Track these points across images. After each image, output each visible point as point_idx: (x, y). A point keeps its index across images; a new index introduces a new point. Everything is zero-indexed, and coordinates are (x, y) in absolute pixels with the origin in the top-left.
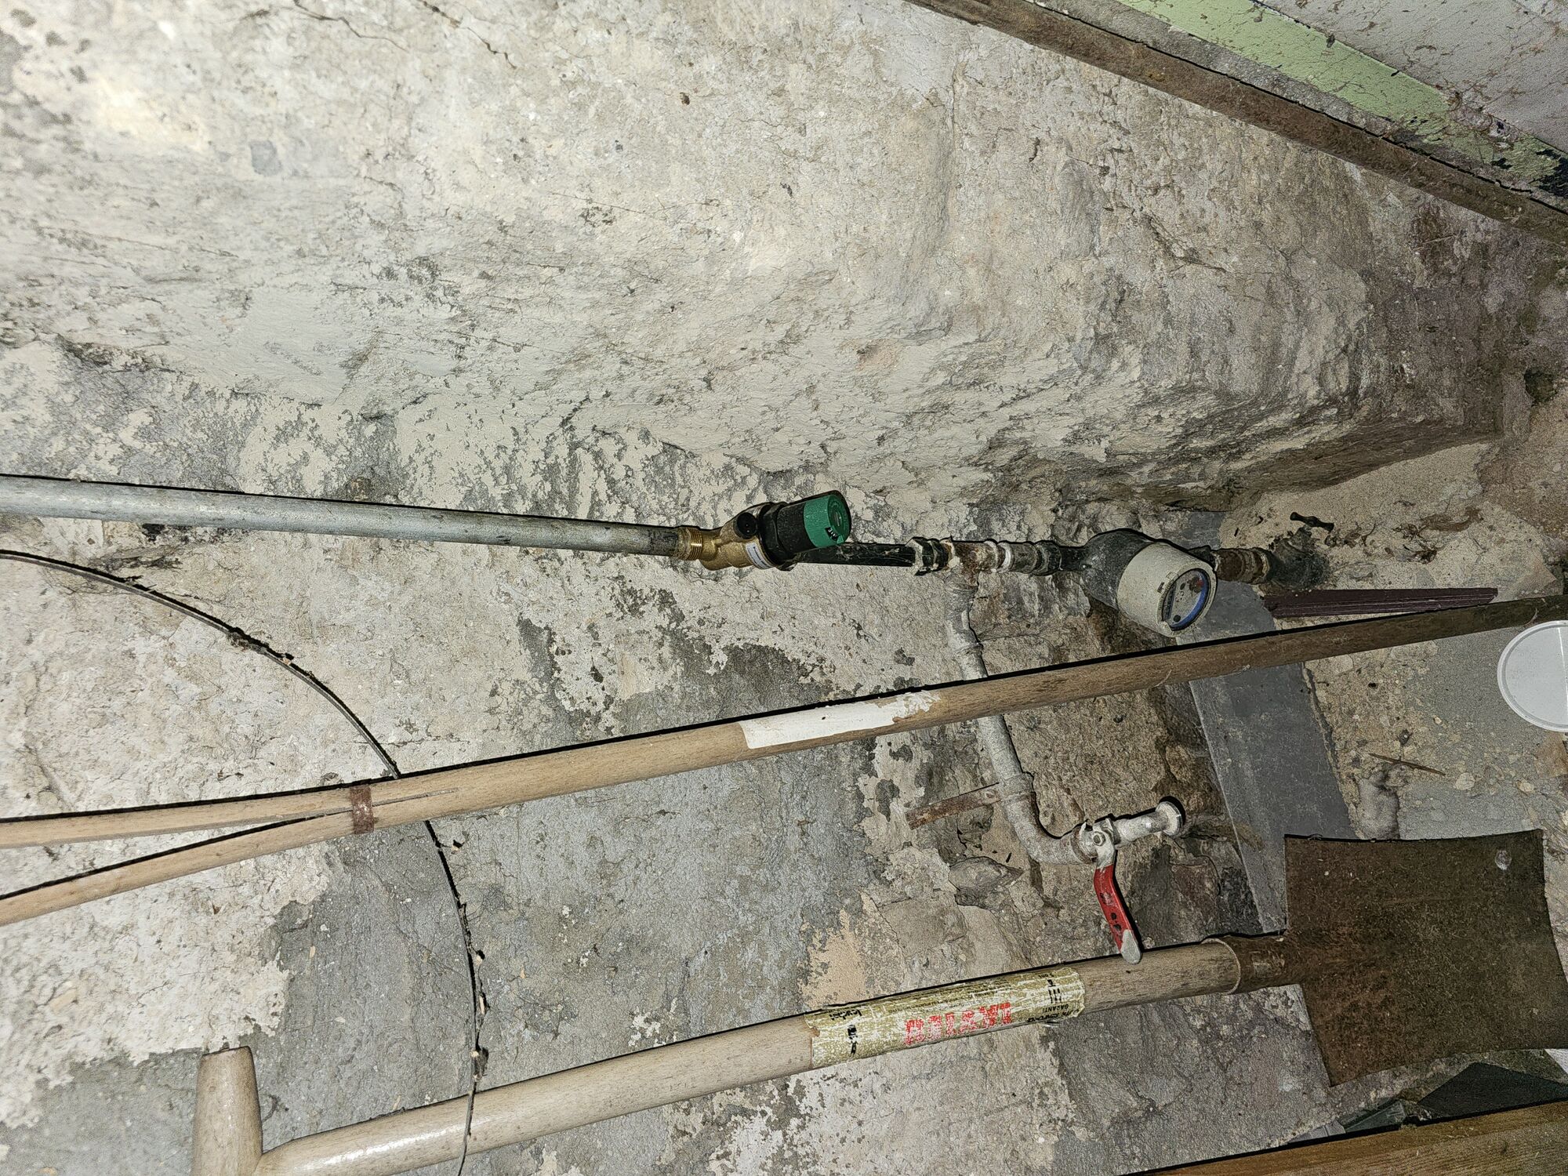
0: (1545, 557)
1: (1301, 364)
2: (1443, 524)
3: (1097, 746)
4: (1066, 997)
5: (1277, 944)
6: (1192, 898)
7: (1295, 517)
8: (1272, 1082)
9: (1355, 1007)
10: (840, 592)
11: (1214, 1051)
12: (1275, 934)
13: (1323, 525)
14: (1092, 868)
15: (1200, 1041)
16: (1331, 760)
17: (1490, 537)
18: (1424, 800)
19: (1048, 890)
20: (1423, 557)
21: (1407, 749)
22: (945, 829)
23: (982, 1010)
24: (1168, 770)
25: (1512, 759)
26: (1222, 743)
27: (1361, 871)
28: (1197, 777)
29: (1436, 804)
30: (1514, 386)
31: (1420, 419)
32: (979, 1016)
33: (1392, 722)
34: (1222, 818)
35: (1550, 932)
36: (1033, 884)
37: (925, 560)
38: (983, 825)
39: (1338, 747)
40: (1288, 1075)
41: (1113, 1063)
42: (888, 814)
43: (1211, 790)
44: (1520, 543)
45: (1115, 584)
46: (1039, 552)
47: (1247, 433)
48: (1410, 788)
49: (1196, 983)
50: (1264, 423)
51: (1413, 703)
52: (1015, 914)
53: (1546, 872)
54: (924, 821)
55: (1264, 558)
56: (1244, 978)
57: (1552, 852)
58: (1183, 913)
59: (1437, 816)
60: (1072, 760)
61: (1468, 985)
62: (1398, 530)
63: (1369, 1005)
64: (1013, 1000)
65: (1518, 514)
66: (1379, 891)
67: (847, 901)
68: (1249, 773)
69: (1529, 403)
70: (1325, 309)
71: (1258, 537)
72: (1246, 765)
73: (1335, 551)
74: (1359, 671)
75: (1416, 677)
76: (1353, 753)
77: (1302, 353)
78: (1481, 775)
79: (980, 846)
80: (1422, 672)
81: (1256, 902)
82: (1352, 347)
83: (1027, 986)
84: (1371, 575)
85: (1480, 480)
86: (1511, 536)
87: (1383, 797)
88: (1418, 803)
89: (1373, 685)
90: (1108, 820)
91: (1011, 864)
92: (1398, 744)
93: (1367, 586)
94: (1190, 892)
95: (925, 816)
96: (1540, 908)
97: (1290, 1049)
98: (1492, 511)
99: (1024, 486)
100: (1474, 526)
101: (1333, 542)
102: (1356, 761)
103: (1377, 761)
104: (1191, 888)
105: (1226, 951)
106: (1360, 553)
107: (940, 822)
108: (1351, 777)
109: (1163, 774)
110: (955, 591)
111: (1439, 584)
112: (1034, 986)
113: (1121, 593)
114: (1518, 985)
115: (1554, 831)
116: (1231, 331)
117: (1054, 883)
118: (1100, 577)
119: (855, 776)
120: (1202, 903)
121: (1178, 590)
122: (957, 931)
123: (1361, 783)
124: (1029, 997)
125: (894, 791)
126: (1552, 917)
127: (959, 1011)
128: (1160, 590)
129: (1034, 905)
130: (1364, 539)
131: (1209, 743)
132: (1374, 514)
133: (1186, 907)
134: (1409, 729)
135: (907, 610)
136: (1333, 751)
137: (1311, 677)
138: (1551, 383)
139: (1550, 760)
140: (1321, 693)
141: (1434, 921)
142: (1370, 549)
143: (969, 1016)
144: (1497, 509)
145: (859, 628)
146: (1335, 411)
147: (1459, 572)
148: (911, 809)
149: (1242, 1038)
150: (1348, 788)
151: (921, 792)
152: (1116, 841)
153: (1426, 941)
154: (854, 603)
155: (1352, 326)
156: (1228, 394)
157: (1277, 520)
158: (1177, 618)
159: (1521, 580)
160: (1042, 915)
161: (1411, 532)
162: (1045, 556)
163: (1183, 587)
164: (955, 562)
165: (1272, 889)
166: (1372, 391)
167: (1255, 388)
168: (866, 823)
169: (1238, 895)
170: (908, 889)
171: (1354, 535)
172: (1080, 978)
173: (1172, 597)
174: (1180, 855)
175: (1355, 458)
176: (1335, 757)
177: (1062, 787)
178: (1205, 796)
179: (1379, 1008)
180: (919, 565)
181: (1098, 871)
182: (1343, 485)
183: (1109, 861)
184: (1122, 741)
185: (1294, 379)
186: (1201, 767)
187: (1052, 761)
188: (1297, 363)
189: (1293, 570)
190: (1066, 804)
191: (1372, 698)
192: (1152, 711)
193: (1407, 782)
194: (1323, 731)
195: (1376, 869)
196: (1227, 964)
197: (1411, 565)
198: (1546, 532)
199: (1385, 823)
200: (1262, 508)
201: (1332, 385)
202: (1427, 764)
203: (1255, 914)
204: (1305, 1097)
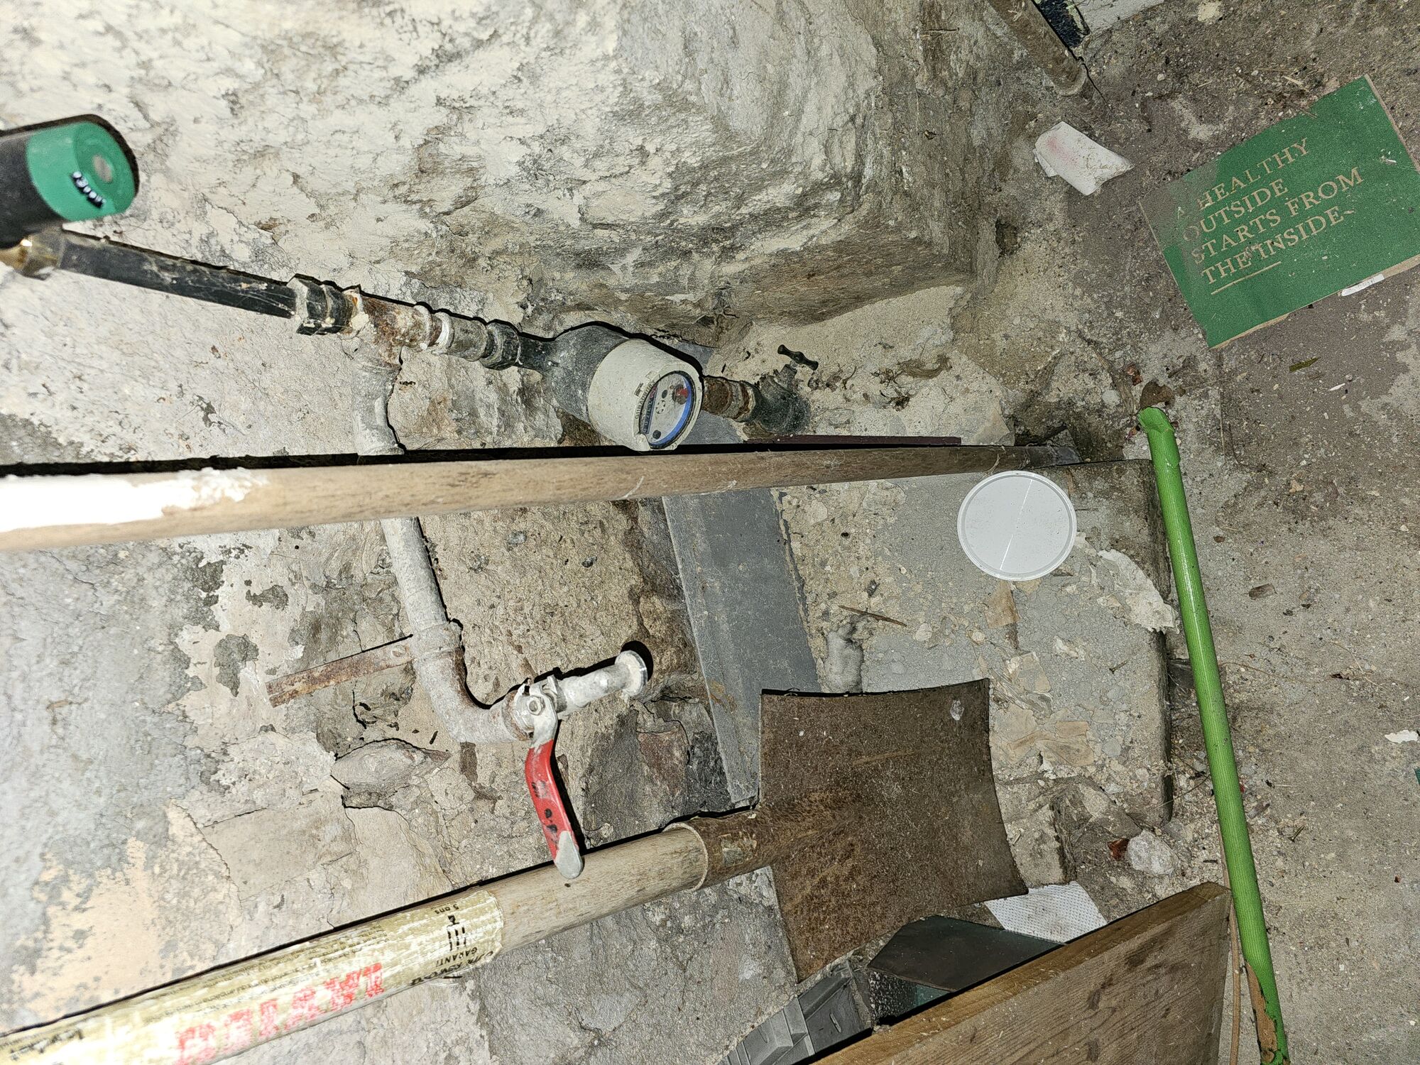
0: (1003, 409)
1: (808, 121)
2: (915, 369)
3: (560, 595)
4: (472, 938)
5: (749, 823)
6: (659, 769)
7: (783, 350)
8: (733, 971)
9: (823, 882)
10: (178, 353)
11: (674, 948)
12: (746, 808)
13: (809, 363)
14: (527, 745)
15: (659, 941)
16: (802, 613)
17: (957, 386)
18: (886, 652)
19: (483, 777)
20: (898, 404)
21: (874, 600)
22: (334, 703)
23: (329, 984)
24: (641, 624)
25: (966, 608)
26: (699, 594)
27: (835, 728)
28: (672, 632)
29: (896, 656)
30: (988, 233)
31: (913, 235)
32: (323, 996)
33: (861, 572)
34: (695, 676)
35: (992, 780)
36: (464, 769)
37: (311, 309)
38: (400, 697)
39: (809, 600)
40: (749, 960)
41: (552, 989)
42: (235, 687)
43: (685, 645)
44: (982, 394)
45: (585, 386)
46: (490, 334)
47: (744, 210)
48: (874, 640)
49: (654, 886)
50: (762, 196)
51: (881, 553)
52: (434, 812)
53: (991, 722)
54: (294, 694)
55: (750, 392)
56: (712, 869)
57: (997, 701)
58: (648, 788)
59: (898, 668)
60: (527, 610)
61: (926, 843)
62: (876, 374)
63: (837, 878)
64: (388, 957)
65: (982, 366)
66: (850, 750)
67: (140, 825)
68: (725, 627)
69: (997, 253)
70: (836, 59)
71: (746, 371)
72: (721, 618)
73: (817, 395)
74: (833, 520)
75: (886, 525)
76: (823, 606)
77: (810, 108)
78: (938, 625)
79: (396, 725)
80: (891, 520)
81: (726, 769)
82: (859, 121)
83: (413, 931)
84: (848, 422)
85: (952, 327)
86: (975, 386)
87: (850, 651)
88: (881, 655)
89: (845, 535)
90: (551, 679)
91: (436, 746)
92: (866, 594)
93: (845, 433)
94: (657, 764)
95: (298, 686)
96: (985, 757)
97: (751, 930)
98: (960, 361)
99: (482, 262)
100: (943, 373)
101: (815, 384)
102: (826, 614)
103: (845, 613)
104: (659, 758)
105: (691, 838)
106: (840, 399)
107: (325, 694)
108: (820, 631)
109: (635, 627)
110: (364, 368)
111: (910, 432)
112: (425, 930)
113: (593, 397)
114: (966, 836)
115: (1000, 679)
116: (734, 42)
117: (492, 767)
118: (569, 380)
119: (174, 629)
120: (669, 775)
121: (659, 397)
122: (339, 847)
123: (830, 636)
124: (414, 948)
125: (247, 650)
126: (994, 764)
127: (285, 996)
128: (638, 392)
129: (461, 799)
130: (845, 382)
131: (686, 593)
132: (855, 355)
133: (652, 781)
134: (877, 580)
135: (298, 396)
136: (804, 604)
137: (787, 528)
138: (1015, 236)
139: (999, 610)
140: (796, 545)
141: (897, 778)
142: (849, 393)
143: (305, 998)
144: (964, 358)
145: (209, 409)
146: (837, 195)
147: (928, 420)
148: (279, 675)
149: (704, 927)
150: (816, 643)
151: (299, 651)
152: (561, 708)
153: (890, 800)
154: (204, 373)
155: (861, 92)
156: (727, 129)
157: (765, 356)
158: (657, 434)
159: (981, 430)
160: (471, 810)
161: (888, 377)
162: (499, 341)
163: (664, 394)
164: (360, 320)
165: (742, 753)
166: (873, 186)
167: (758, 131)
168: (191, 701)
169: (706, 762)
170: (258, 796)
171: (836, 377)
172: (498, 905)
173: (651, 407)
174: (648, 721)
175: (846, 283)
176: (806, 611)
177: (511, 644)
178: (679, 652)
179: (846, 880)
180: (301, 316)
181: (531, 750)
182: (829, 322)
183: (547, 737)
184: (590, 589)
185: (799, 139)
186: (677, 621)
187: (500, 611)
188: (804, 120)
189: (776, 410)
190: (514, 665)
191: (845, 548)
192: (627, 556)
193: (871, 634)
194: (796, 584)
195: (848, 725)
196: (692, 855)
197: (885, 412)
198: (1004, 383)
199: (850, 678)
200: (750, 343)
201: (837, 160)
202: (891, 616)
203: (723, 782)
204: (765, 981)
